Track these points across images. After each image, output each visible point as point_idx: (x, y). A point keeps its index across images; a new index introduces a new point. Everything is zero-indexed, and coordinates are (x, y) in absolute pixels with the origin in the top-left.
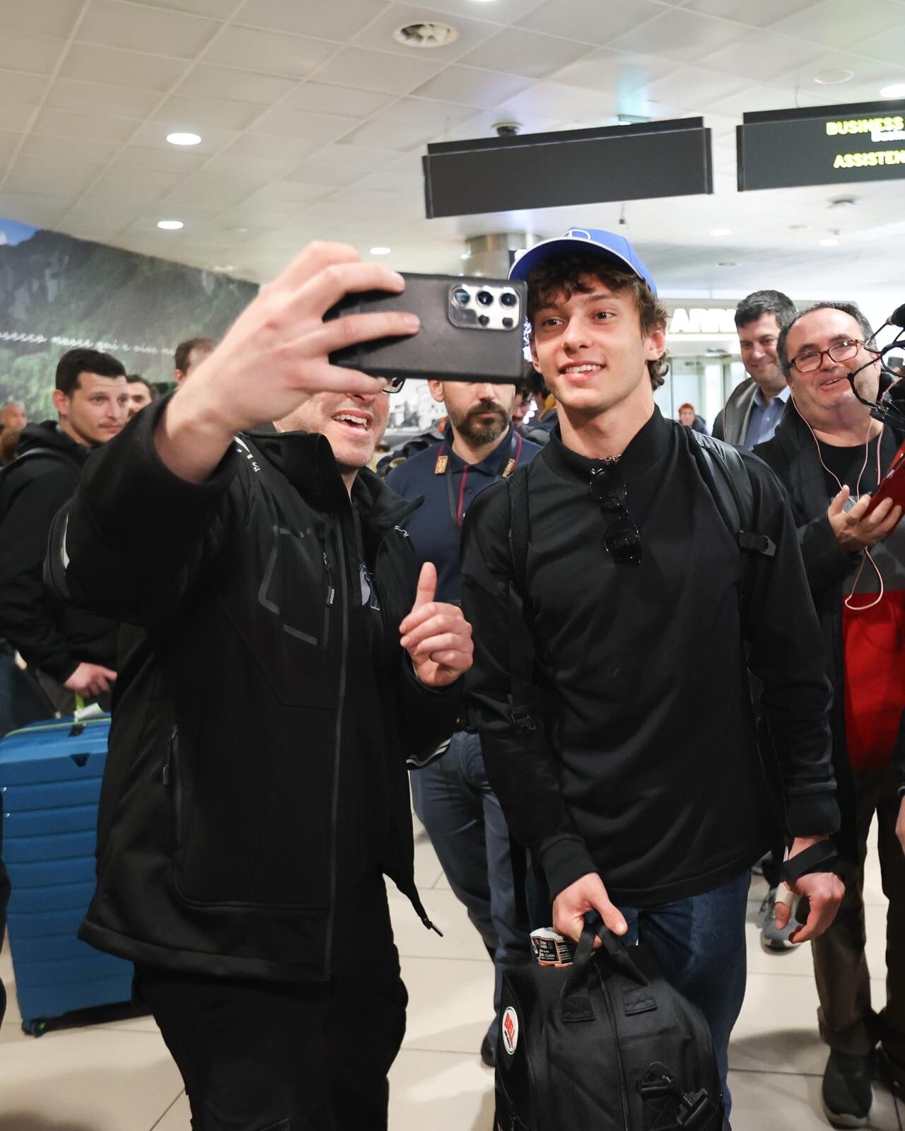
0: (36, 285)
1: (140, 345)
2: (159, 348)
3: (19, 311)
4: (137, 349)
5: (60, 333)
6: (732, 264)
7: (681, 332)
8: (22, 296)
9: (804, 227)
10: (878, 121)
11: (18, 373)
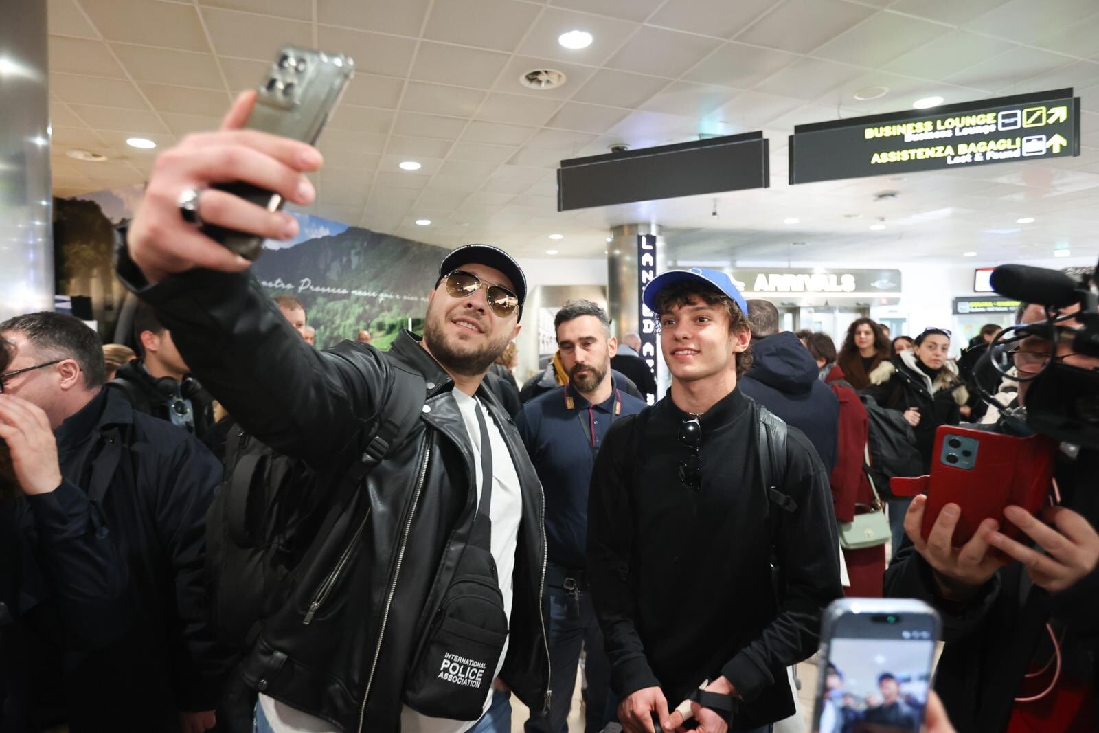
0: (345, 260)
1: (407, 295)
2: (419, 297)
3: (333, 275)
4: (405, 298)
5: (357, 288)
6: (803, 244)
7: (762, 290)
8: (336, 267)
9: (855, 216)
10: (911, 126)
11: (328, 312)
